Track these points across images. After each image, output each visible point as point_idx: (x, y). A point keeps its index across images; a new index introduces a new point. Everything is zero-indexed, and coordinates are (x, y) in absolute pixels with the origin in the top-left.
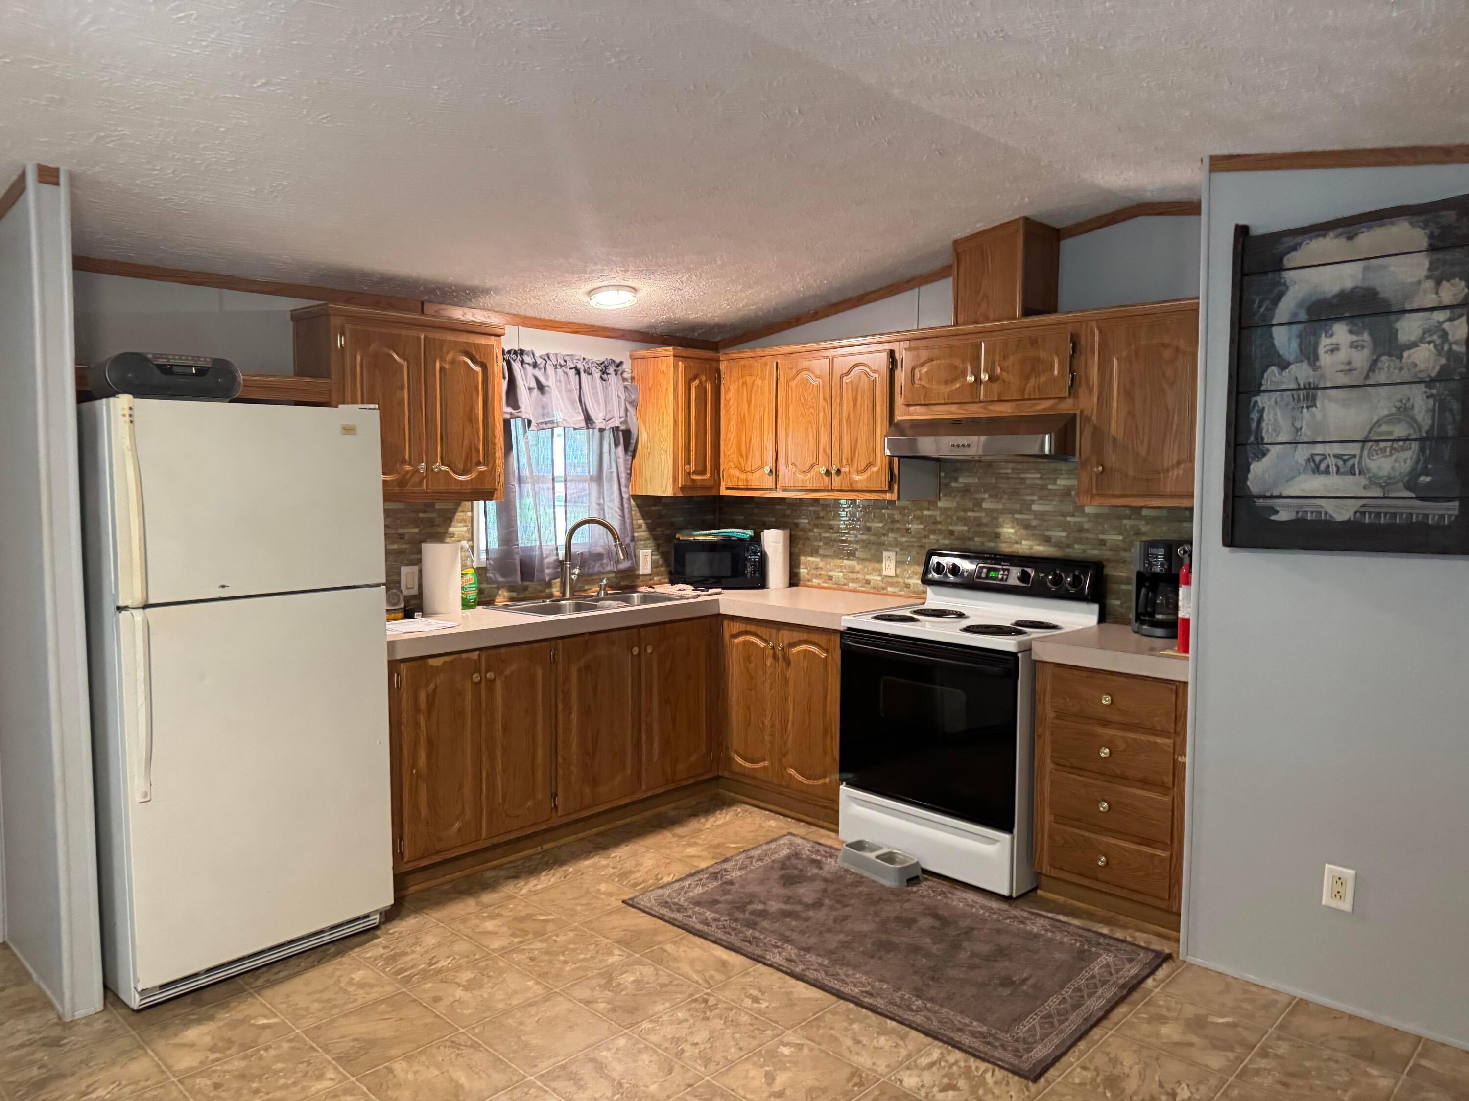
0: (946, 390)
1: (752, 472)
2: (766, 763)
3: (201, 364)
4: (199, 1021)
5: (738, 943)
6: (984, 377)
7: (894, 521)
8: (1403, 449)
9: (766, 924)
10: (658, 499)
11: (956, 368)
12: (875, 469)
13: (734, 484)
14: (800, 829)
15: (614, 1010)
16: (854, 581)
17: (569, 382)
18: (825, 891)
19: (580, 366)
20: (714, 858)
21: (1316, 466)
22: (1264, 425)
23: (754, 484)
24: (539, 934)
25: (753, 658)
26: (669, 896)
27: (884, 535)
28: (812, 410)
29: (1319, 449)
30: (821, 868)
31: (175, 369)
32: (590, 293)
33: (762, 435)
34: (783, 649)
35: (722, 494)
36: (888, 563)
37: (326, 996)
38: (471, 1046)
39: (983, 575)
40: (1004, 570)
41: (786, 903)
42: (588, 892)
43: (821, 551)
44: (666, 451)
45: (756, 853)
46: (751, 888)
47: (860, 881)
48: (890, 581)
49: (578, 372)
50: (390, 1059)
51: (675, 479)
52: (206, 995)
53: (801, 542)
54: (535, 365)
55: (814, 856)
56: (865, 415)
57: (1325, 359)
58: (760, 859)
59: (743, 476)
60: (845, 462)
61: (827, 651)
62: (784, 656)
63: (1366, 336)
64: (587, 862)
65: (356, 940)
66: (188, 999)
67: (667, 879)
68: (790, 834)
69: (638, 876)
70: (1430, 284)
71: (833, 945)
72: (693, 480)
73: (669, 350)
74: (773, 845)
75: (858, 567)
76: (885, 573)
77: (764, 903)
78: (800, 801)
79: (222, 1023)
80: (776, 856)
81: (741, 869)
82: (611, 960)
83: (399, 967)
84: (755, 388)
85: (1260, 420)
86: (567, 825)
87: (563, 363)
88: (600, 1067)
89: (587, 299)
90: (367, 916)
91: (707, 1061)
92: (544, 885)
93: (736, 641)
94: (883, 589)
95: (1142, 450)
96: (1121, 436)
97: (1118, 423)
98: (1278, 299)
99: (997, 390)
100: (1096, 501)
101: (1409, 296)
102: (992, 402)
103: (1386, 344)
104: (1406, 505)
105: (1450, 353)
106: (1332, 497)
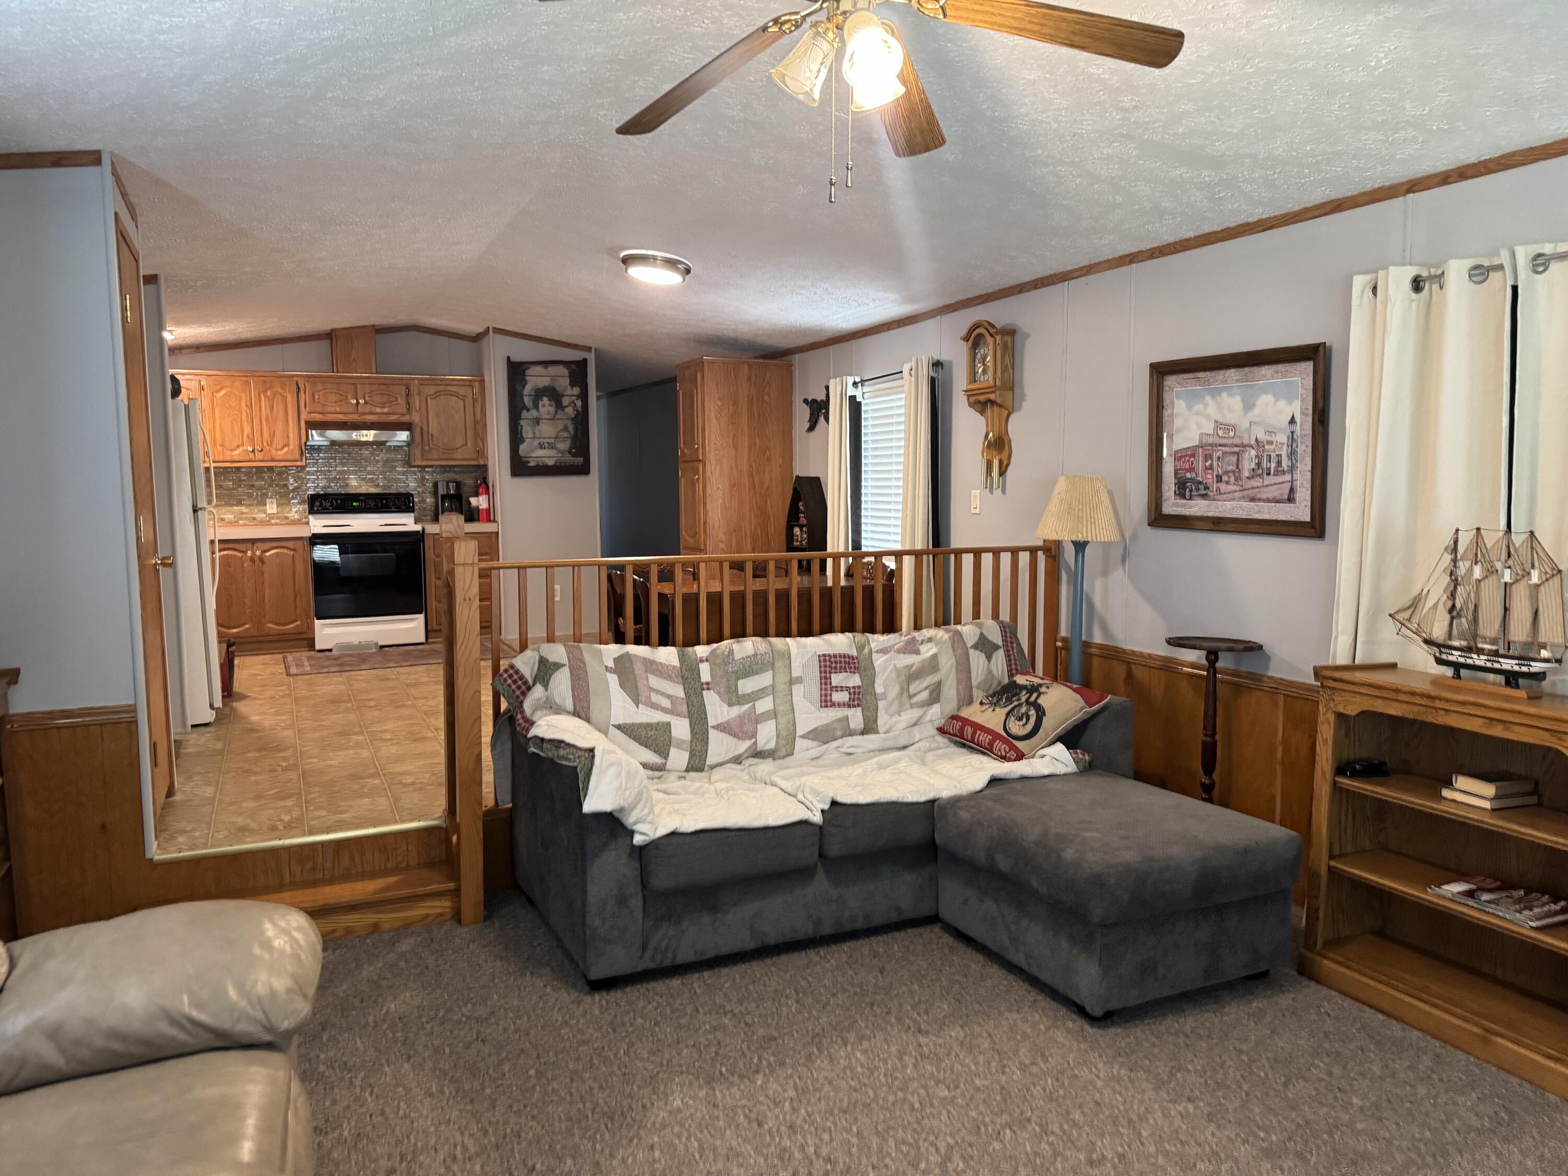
0: (336, 406)
2: (247, 626)
6: (362, 401)
7: (273, 480)
8: (566, 441)
12: (290, 448)
22: (523, 431)
25: (232, 564)
27: (266, 489)
28: (236, 412)
29: (542, 440)
34: (259, 555)
36: (271, 506)
56: (281, 417)
57: (541, 409)
61: (294, 550)
62: (260, 559)
63: (553, 402)
75: (246, 510)
76: (269, 511)
85: (522, 429)
94: (268, 521)
95: (446, 440)
96: (435, 434)
97: (433, 427)
98: (524, 386)
99: (368, 408)
100: (424, 463)
101: (565, 390)
102: (365, 414)
103: (559, 406)
104: (569, 459)
105: (577, 411)
106: (547, 457)
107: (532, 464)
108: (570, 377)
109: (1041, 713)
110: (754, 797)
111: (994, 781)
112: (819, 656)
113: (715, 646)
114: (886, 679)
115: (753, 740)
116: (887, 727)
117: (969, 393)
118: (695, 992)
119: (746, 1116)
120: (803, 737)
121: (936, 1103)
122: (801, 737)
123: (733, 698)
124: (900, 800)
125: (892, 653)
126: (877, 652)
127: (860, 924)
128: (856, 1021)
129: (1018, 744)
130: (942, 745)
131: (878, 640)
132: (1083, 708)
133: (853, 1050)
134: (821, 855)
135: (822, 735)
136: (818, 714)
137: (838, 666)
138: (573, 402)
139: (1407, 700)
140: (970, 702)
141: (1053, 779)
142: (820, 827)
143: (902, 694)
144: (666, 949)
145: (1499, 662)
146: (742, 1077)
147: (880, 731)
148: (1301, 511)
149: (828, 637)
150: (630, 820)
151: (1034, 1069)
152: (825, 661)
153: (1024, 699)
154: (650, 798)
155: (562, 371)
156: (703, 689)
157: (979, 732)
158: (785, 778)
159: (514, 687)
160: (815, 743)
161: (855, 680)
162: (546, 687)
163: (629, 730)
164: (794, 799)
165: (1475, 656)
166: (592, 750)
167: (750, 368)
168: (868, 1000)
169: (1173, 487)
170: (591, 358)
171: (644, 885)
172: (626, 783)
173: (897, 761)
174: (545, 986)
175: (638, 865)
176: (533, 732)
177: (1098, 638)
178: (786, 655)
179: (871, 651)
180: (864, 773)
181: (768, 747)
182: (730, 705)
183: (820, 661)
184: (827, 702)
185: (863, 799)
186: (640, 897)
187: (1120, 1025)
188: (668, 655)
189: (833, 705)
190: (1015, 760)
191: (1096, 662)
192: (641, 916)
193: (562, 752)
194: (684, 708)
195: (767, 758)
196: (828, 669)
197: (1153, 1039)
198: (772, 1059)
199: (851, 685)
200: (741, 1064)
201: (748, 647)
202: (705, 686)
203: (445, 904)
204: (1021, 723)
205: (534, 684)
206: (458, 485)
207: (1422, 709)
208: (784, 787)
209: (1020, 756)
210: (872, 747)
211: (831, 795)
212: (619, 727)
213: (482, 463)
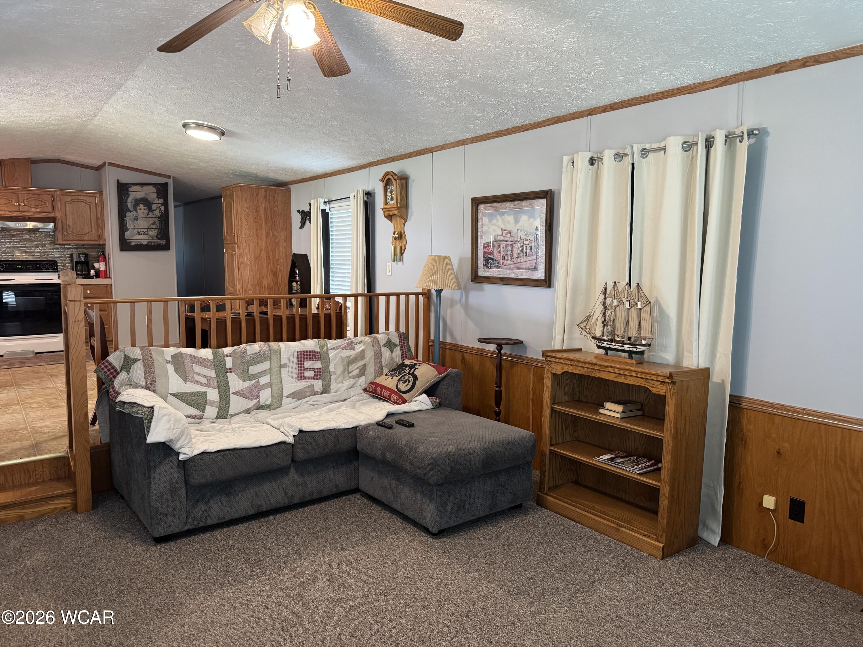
0: (5, 206)
6: (22, 204)
8: (155, 230)
21: (139, 233)
22: (127, 224)
29: (139, 230)
57: (139, 211)
63: (146, 207)
70: (157, 199)
85: (126, 223)
95: (78, 229)
96: (71, 225)
97: (70, 221)
98: (128, 197)
99: (26, 209)
100: (64, 242)
101: (154, 201)
102: (25, 212)
103: (150, 209)
104: (157, 241)
105: (162, 213)
106: (143, 240)
107: (133, 244)
108: (157, 192)
109: (415, 378)
110: (255, 431)
111: (389, 415)
112: (298, 352)
113: (236, 347)
114: (336, 364)
115: (258, 400)
116: (335, 389)
117: (384, 210)
118: (218, 540)
119: (240, 603)
120: (287, 397)
121: (347, 586)
122: (285, 397)
123: (246, 376)
124: (338, 428)
125: (338, 350)
126: (331, 349)
127: (315, 496)
128: (308, 547)
129: (404, 395)
130: (365, 398)
131: (332, 343)
132: (437, 375)
133: (305, 562)
134: (293, 461)
135: (298, 395)
136: (296, 384)
137: (308, 357)
138: (159, 207)
139: (582, 366)
140: (382, 374)
141: (420, 412)
142: (293, 445)
143: (345, 372)
144: (201, 518)
145: (624, 347)
146: (240, 582)
147: (332, 392)
148: (540, 274)
149: (303, 341)
150: (176, 447)
151: (400, 563)
152: (301, 354)
153: (407, 372)
154: (189, 434)
155: (153, 189)
156: (228, 372)
157: (384, 390)
158: (275, 420)
159: (108, 373)
160: (294, 400)
161: (318, 365)
162: (128, 372)
163: (181, 397)
164: (278, 431)
165: (613, 344)
166: (152, 407)
167: (266, 191)
168: (316, 535)
169: (482, 262)
170: (170, 182)
171: (186, 483)
172: (174, 425)
173: (339, 407)
174: (127, 543)
175: (183, 472)
176: (120, 398)
177: (449, 340)
178: (279, 352)
179: (328, 349)
180: (320, 414)
181: (266, 403)
182: (244, 381)
183: (298, 355)
184: (301, 377)
185: (317, 429)
186: (184, 489)
187: (447, 537)
188: (206, 353)
189: (305, 378)
190: (401, 404)
191: (448, 352)
192: (185, 500)
193: (135, 409)
194: (215, 383)
195: (266, 409)
196: (302, 359)
197: (463, 542)
198: (258, 571)
199: (316, 367)
200: (240, 576)
201: (256, 347)
202: (229, 370)
203: (67, 502)
204: (405, 384)
205: (121, 371)
206: (86, 255)
207: (590, 370)
208: (273, 424)
209: (404, 401)
210: (326, 401)
211: (299, 427)
212: (174, 395)
213: (101, 243)
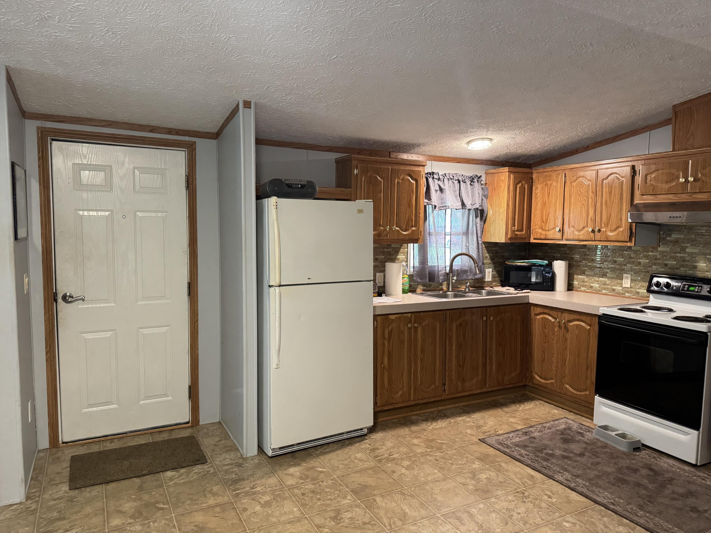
0: (666, 186)
1: (549, 230)
2: (553, 381)
3: (303, 183)
4: (295, 465)
5: (539, 468)
6: (691, 179)
7: (630, 258)
9: (554, 461)
10: (496, 244)
11: (673, 174)
12: (621, 229)
13: (538, 237)
14: (571, 416)
15: (477, 490)
16: (605, 289)
17: (455, 187)
18: (586, 448)
19: (460, 179)
20: (524, 425)
23: (549, 237)
24: (439, 449)
25: (547, 326)
26: (502, 440)
27: (624, 265)
28: (584, 198)
30: (584, 437)
31: (293, 186)
32: (468, 143)
33: (555, 212)
34: (565, 323)
35: (531, 242)
36: (626, 280)
37: (346, 462)
38: (410, 496)
39: (686, 289)
40: (699, 286)
41: (564, 451)
42: (461, 432)
43: (586, 273)
44: (502, 220)
45: (548, 425)
46: (545, 442)
47: (606, 446)
48: (626, 290)
49: (459, 182)
50: (375, 495)
51: (506, 234)
52: (297, 454)
53: (575, 267)
54: (439, 179)
55: (579, 430)
56: (617, 200)
58: (549, 428)
59: (544, 233)
60: (603, 225)
61: (590, 325)
62: (565, 327)
64: (460, 418)
65: (357, 439)
66: (290, 455)
67: (500, 432)
68: (565, 417)
69: (486, 428)
71: (592, 476)
72: (516, 235)
73: (506, 169)
74: (556, 422)
75: (608, 282)
76: (624, 285)
77: (553, 450)
78: (571, 402)
79: (303, 468)
80: (558, 428)
81: (539, 432)
82: (474, 466)
83: (376, 454)
84: (552, 186)
86: (450, 399)
87: (452, 178)
88: (471, 516)
89: (467, 146)
90: (361, 429)
91: (525, 523)
92: (440, 426)
93: (538, 317)
94: (623, 294)
99: (699, 186)
102: (695, 193)
